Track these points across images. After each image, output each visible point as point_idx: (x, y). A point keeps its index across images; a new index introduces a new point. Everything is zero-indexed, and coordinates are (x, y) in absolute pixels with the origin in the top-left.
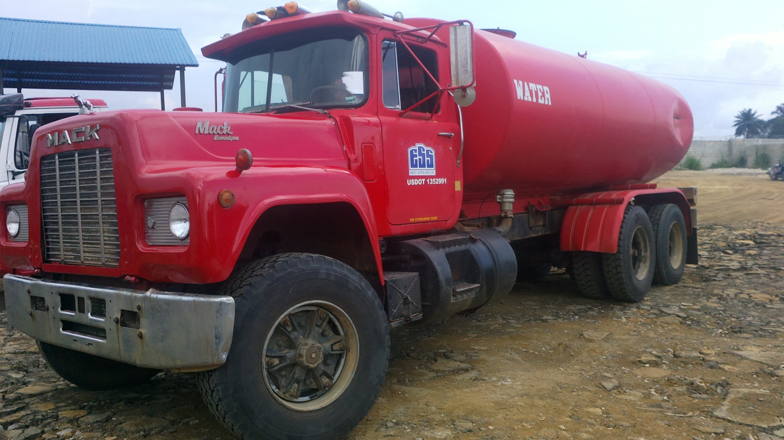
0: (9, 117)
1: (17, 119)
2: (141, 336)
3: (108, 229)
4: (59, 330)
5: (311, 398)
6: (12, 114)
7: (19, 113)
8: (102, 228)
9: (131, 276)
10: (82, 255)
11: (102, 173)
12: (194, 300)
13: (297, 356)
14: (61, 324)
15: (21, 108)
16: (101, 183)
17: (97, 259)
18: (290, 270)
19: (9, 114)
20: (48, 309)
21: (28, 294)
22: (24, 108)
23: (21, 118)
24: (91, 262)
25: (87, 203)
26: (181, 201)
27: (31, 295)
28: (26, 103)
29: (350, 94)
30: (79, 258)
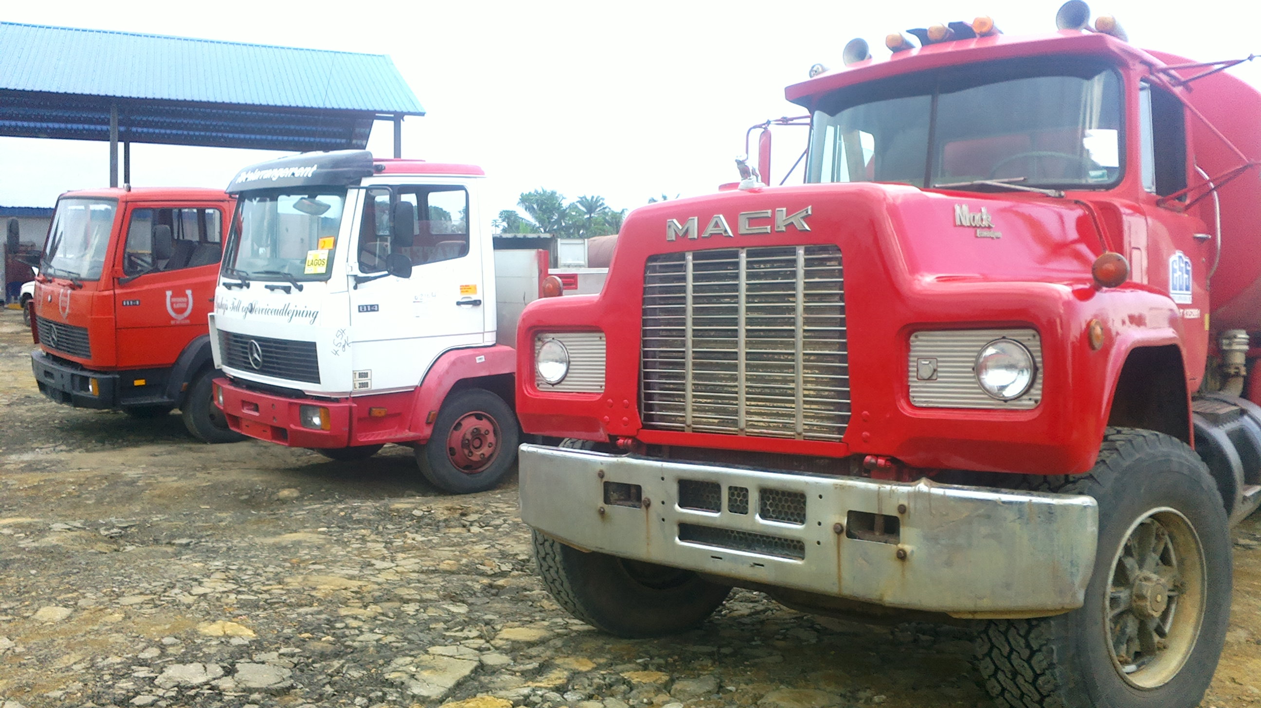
0: (351, 188)
1: (363, 192)
2: (902, 556)
3: (816, 378)
4: (674, 539)
5: (1139, 666)
6: (355, 184)
7: (366, 182)
8: (801, 375)
9: (877, 456)
10: (743, 418)
11: (808, 286)
12: (1031, 500)
13: (1134, 597)
14: (676, 529)
15: (370, 175)
16: (805, 302)
17: (781, 425)
18: (1137, 456)
19: (352, 183)
20: (648, 505)
21: (600, 479)
22: (374, 175)
23: (368, 189)
24: (765, 431)
25: (762, 333)
26: (1013, 335)
27: (605, 480)
28: (377, 166)
29: (1096, 167)
30: (735, 423)
